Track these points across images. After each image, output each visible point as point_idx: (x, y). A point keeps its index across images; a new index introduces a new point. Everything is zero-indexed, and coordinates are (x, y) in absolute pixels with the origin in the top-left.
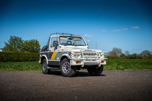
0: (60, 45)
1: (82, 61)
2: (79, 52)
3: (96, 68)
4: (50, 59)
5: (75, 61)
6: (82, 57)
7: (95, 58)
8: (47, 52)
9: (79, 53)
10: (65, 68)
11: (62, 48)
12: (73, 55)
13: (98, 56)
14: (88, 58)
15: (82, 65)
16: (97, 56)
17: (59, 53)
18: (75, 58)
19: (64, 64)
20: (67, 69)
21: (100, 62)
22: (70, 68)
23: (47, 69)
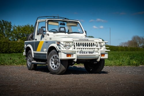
0: (48, 33)
1: (75, 53)
2: (71, 42)
3: (95, 63)
4: (36, 51)
5: (65, 53)
6: (75, 48)
7: (92, 50)
8: (33, 41)
9: (71, 44)
10: (53, 62)
11: (50, 36)
12: (62, 46)
13: (97, 47)
14: (83, 50)
15: (75, 59)
16: (95, 47)
17: (47, 42)
18: (65, 50)
19: (52, 58)
20: (55, 64)
21: (99, 55)
22: (59, 62)
23: (32, 63)
